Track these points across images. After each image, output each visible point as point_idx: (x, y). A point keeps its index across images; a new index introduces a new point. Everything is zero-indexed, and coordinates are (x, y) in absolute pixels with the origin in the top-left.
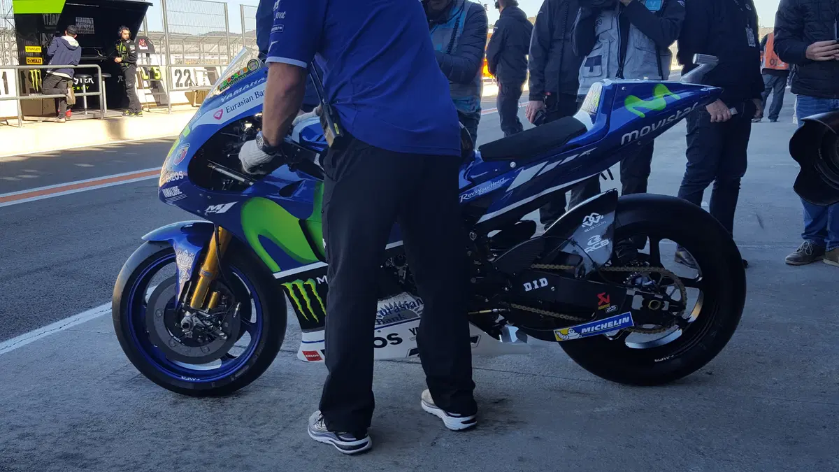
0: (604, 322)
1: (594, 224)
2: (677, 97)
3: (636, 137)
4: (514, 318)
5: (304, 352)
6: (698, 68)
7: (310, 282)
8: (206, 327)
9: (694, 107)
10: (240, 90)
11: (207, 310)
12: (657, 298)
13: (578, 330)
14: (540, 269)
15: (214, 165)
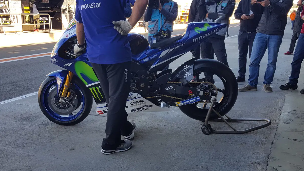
0: (191, 100)
1: (187, 68)
2: (211, 27)
3: (198, 40)
4: (164, 99)
5: (98, 111)
6: (220, 18)
7: (97, 88)
8: (67, 103)
9: (216, 30)
10: (74, 28)
11: (67, 98)
12: (207, 92)
13: (183, 103)
14: (171, 83)
15: (67, 51)
